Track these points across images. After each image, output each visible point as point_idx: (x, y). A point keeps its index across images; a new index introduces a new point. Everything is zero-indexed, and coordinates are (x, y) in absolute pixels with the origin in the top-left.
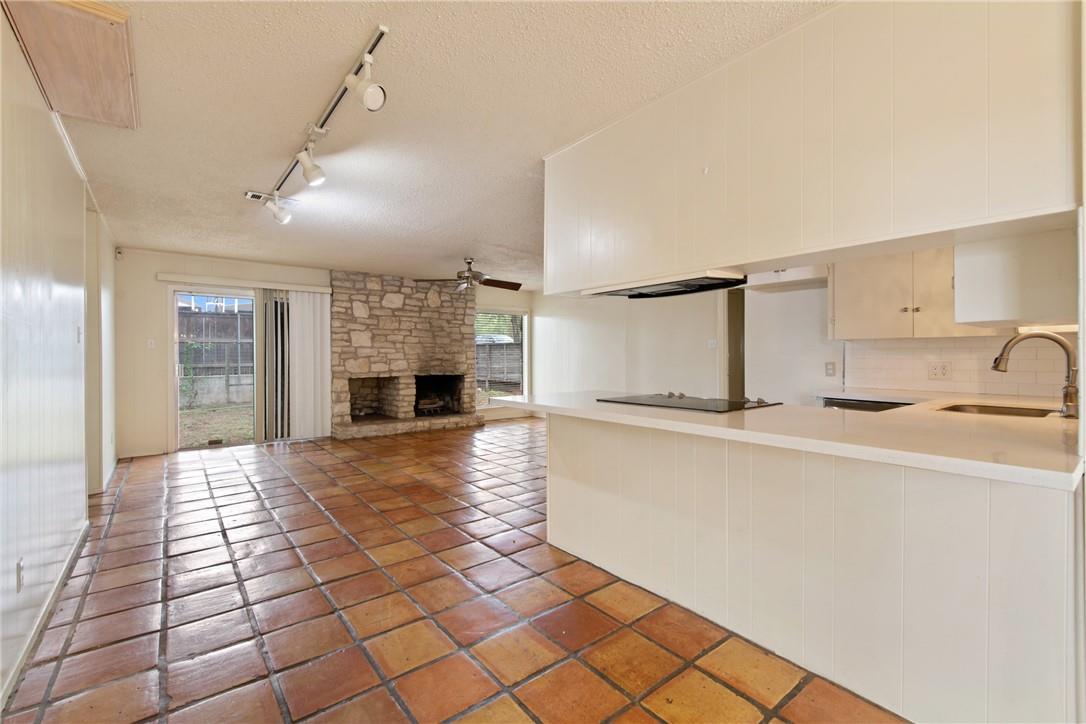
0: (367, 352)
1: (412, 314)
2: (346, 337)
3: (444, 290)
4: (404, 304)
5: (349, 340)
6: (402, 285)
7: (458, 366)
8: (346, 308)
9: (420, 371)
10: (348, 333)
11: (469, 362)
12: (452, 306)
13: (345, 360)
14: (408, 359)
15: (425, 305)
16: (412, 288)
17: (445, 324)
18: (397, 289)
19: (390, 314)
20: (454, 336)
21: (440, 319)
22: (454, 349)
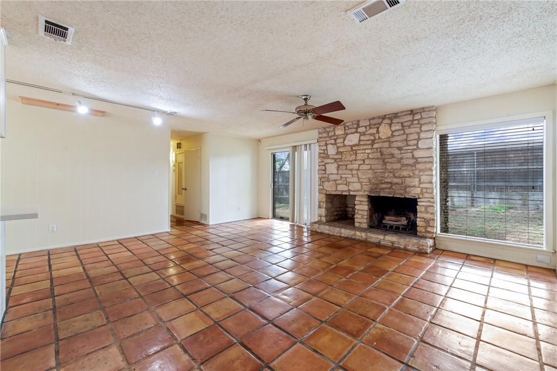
0: (334, 177)
1: (365, 147)
2: (323, 168)
3: (395, 121)
4: (360, 140)
5: (325, 170)
6: (358, 126)
7: (408, 190)
8: (324, 150)
9: (370, 192)
10: (325, 165)
12: (404, 133)
13: (323, 182)
14: (361, 182)
15: (377, 137)
16: (366, 127)
17: (396, 152)
18: (355, 130)
19: (350, 149)
20: (405, 162)
21: (390, 147)
22: (405, 173)
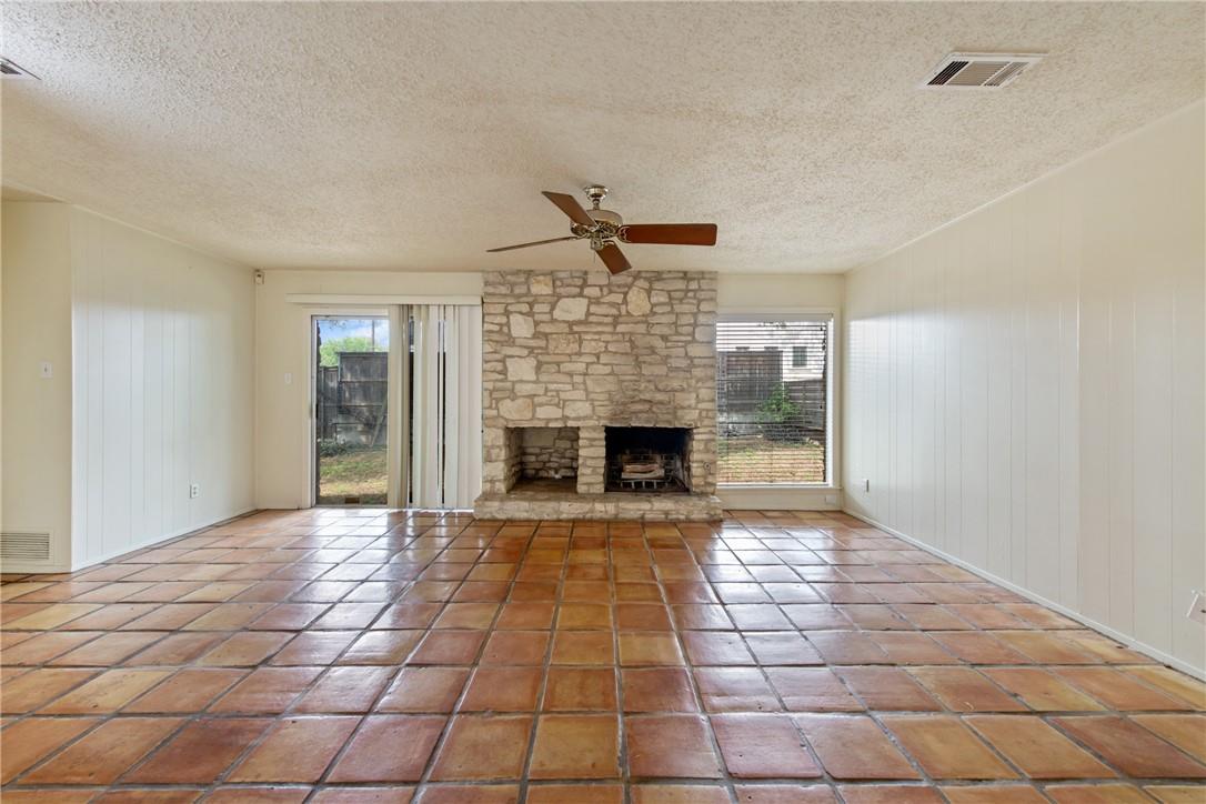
0: (528, 389)
1: (600, 329)
2: (499, 367)
3: (657, 285)
4: (588, 314)
5: (504, 372)
6: (585, 284)
7: (680, 413)
8: (501, 325)
9: (611, 420)
10: (503, 361)
11: (700, 406)
12: (672, 312)
13: (498, 400)
14: (592, 400)
15: (624, 312)
16: (601, 287)
17: (659, 344)
18: (578, 290)
19: (567, 330)
20: (674, 363)
21: (649, 334)
22: (675, 384)
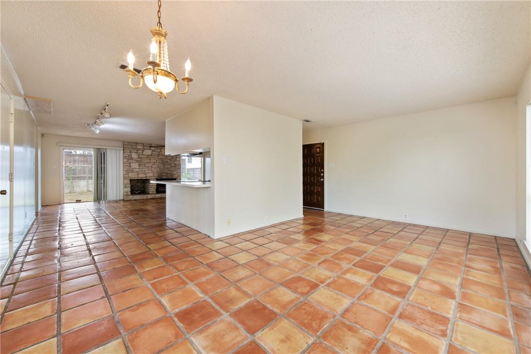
0: (137, 170)
1: (155, 157)
2: (129, 165)
4: (152, 153)
5: (130, 166)
6: (151, 147)
7: (173, 175)
8: (129, 155)
9: (158, 177)
10: (130, 163)
11: (178, 174)
13: (128, 173)
15: (160, 154)
16: (155, 148)
17: (168, 161)
18: (149, 148)
19: (146, 157)
20: (172, 165)
21: (166, 159)
22: (172, 169)
